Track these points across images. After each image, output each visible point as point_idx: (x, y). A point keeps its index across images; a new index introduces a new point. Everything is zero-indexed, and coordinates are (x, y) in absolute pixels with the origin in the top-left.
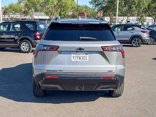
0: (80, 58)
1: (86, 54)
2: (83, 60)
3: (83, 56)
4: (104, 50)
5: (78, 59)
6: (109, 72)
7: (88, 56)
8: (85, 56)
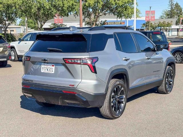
0: (48, 70)
1: (53, 66)
2: (50, 71)
3: (50, 67)
4: (66, 63)
5: (46, 70)
6: (71, 87)
7: (54, 67)
8: (52, 68)
